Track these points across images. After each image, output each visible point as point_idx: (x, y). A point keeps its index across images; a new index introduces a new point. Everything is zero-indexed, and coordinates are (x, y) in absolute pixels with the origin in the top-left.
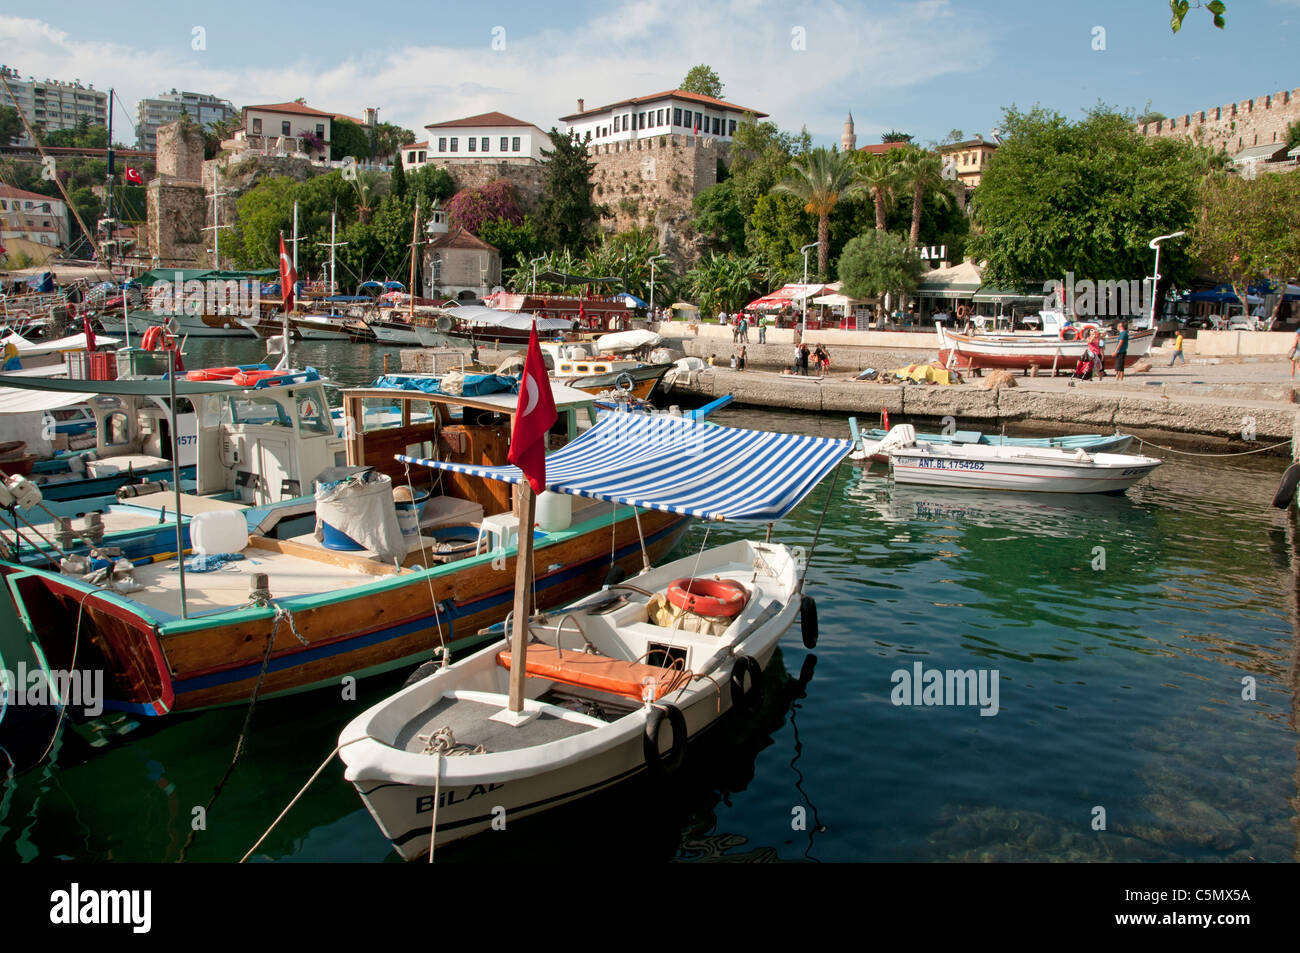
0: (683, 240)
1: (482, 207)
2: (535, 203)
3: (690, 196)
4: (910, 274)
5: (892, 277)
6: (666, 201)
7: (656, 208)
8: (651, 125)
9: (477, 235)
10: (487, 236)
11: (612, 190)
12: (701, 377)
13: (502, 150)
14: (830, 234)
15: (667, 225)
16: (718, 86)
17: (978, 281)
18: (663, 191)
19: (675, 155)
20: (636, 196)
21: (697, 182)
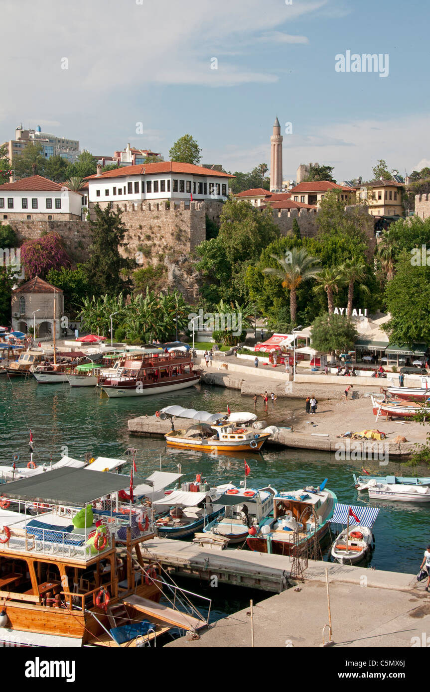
0: (186, 276)
1: (42, 255)
2: (76, 248)
3: (189, 244)
4: (350, 339)
5: (341, 342)
6: (171, 248)
7: (165, 252)
8: (156, 190)
9: (46, 280)
10: (53, 280)
11: (131, 238)
12: (279, 436)
13: (47, 208)
14: (297, 298)
15: (174, 265)
16: (198, 151)
17: (387, 340)
18: (169, 240)
19: (176, 216)
20: (149, 243)
21: (193, 234)
